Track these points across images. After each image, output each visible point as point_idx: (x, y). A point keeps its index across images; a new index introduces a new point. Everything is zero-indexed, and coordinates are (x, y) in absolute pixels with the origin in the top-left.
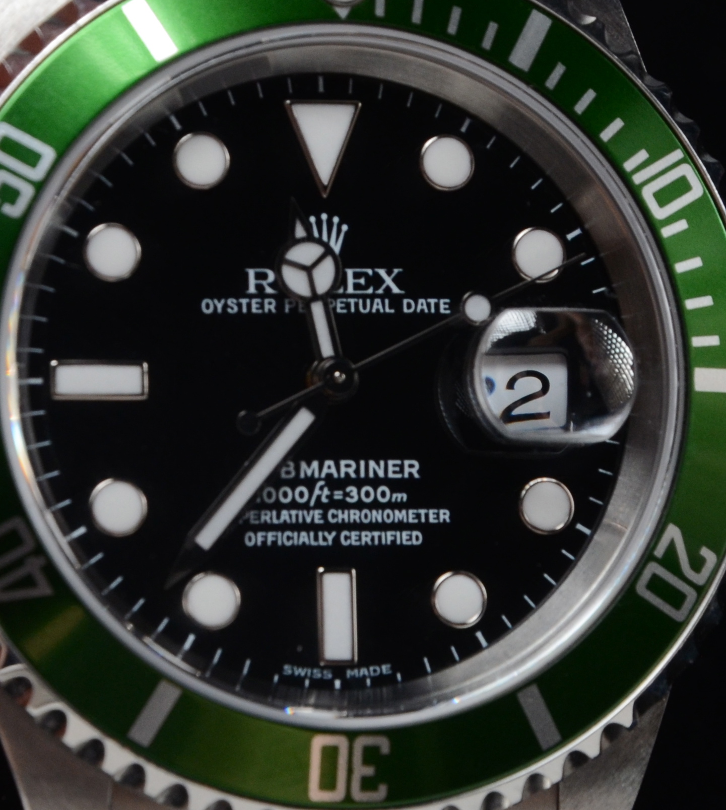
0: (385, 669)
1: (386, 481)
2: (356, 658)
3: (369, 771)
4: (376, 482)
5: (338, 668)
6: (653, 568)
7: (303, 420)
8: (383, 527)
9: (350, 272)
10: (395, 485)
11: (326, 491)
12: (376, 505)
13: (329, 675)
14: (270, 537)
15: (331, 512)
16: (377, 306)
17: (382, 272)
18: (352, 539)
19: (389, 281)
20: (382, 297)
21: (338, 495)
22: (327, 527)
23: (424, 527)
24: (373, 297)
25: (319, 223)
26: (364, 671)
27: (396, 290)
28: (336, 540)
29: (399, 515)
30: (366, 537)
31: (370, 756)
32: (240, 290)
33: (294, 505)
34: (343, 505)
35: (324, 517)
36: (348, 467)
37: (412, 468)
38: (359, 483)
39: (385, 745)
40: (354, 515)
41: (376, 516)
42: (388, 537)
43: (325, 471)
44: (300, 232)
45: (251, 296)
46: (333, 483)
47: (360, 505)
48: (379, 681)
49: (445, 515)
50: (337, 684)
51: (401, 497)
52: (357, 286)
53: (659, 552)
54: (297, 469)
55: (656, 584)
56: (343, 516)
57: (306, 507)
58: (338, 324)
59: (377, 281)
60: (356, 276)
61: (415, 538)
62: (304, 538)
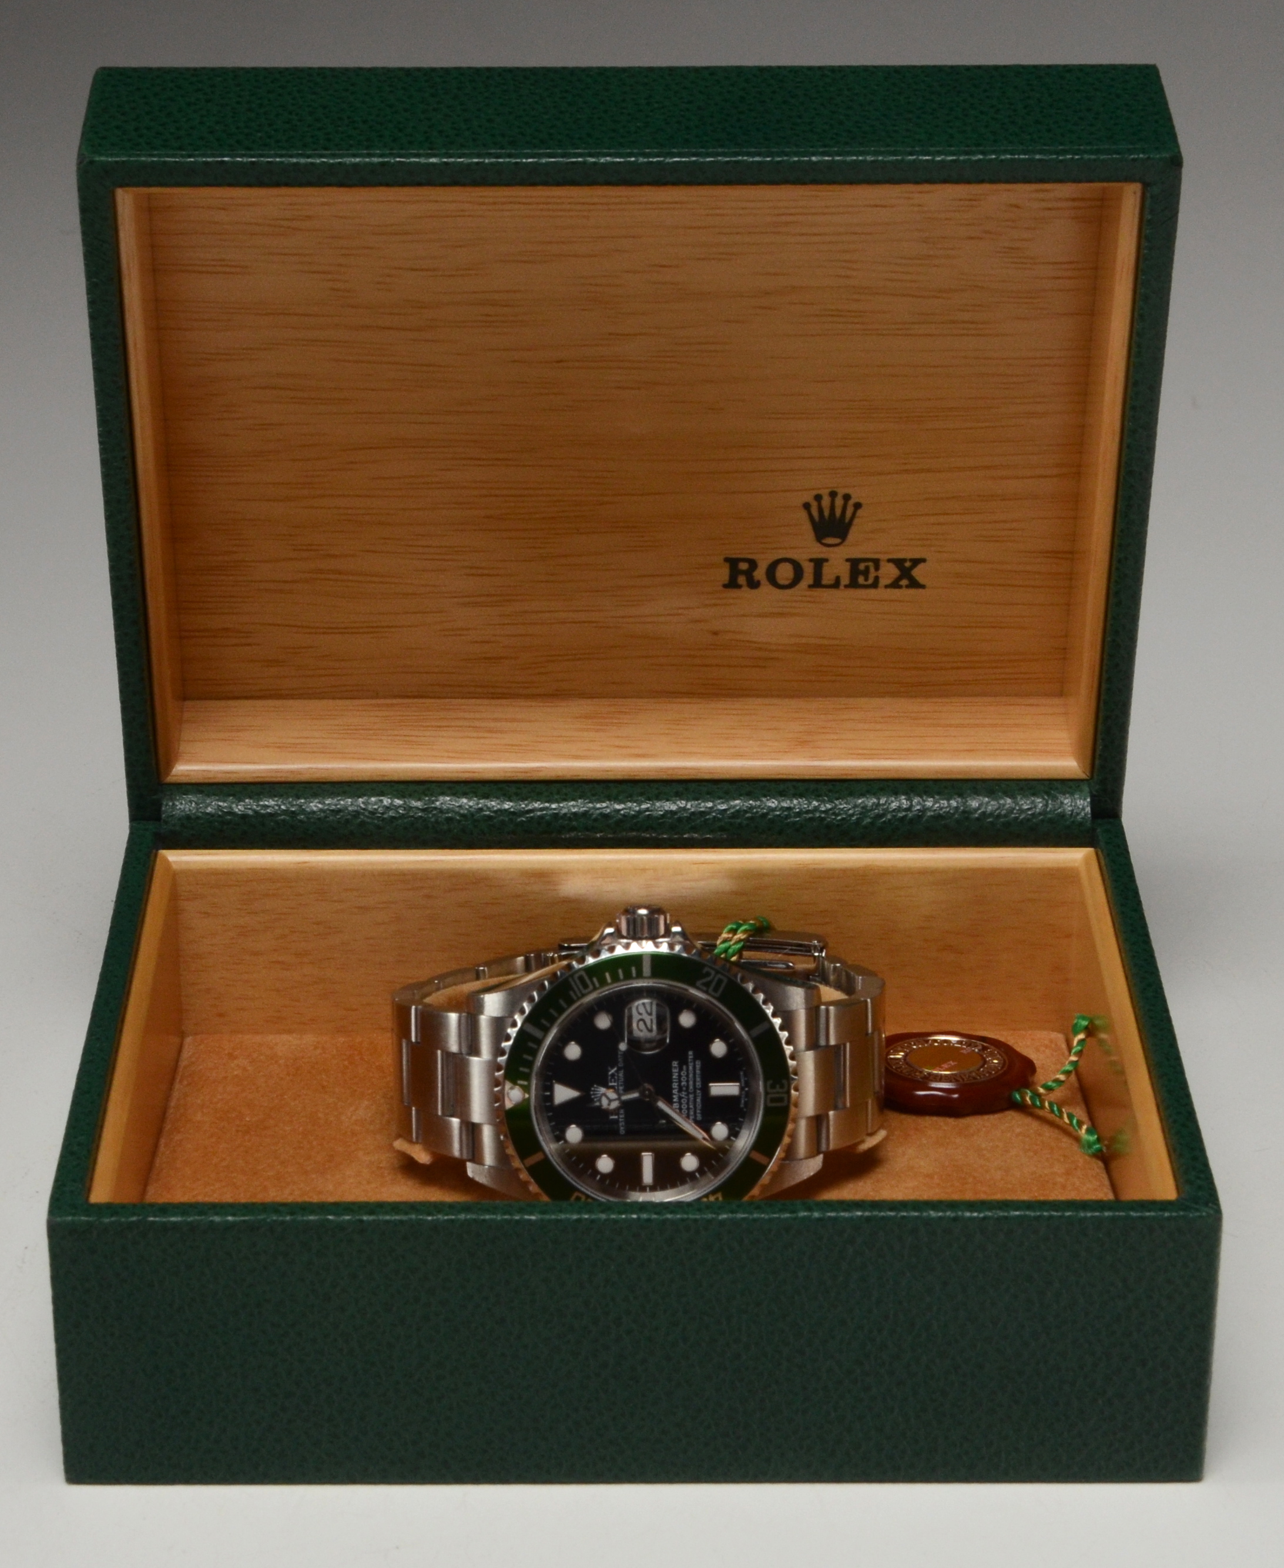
0: (742, 1073)
1: (679, 1073)
2: (738, 1084)
3: (778, 1086)
4: (680, 1076)
5: (742, 1089)
6: (710, 990)
7: (662, 1105)
8: (695, 1074)
9: (610, 1084)
10: (681, 1069)
11: (683, 1093)
12: (687, 1076)
13: (743, 1092)
14: (698, 1111)
15: (690, 1091)
16: (621, 1074)
17: (610, 1073)
18: (699, 1084)
19: (613, 1071)
20: (618, 1073)
21: (684, 1089)
22: (695, 1092)
23: (695, 1060)
24: (618, 1076)
25: (594, 1094)
26: (743, 1080)
27: (615, 1069)
28: (699, 1089)
29: (691, 1068)
30: (698, 1079)
31: (773, 1086)
32: (617, 1122)
33: (688, 1104)
34: (687, 1087)
35: (691, 1093)
36: (675, 1085)
37: (675, 1064)
38: (680, 1081)
39: (770, 1082)
40: (691, 1083)
41: (691, 1076)
42: (698, 1072)
43: (676, 1093)
44: (597, 1104)
45: (619, 1118)
46: (680, 1090)
47: (688, 1081)
48: (745, 1075)
49: (690, 1053)
50: (747, 1089)
51: (685, 1067)
52: (615, 1082)
53: (705, 989)
54: (675, 1102)
55: (716, 990)
56: (691, 1087)
57: (688, 1100)
58: (628, 1089)
59: (613, 1075)
60: (611, 1082)
61: (698, 1064)
62: (699, 1100)
